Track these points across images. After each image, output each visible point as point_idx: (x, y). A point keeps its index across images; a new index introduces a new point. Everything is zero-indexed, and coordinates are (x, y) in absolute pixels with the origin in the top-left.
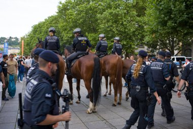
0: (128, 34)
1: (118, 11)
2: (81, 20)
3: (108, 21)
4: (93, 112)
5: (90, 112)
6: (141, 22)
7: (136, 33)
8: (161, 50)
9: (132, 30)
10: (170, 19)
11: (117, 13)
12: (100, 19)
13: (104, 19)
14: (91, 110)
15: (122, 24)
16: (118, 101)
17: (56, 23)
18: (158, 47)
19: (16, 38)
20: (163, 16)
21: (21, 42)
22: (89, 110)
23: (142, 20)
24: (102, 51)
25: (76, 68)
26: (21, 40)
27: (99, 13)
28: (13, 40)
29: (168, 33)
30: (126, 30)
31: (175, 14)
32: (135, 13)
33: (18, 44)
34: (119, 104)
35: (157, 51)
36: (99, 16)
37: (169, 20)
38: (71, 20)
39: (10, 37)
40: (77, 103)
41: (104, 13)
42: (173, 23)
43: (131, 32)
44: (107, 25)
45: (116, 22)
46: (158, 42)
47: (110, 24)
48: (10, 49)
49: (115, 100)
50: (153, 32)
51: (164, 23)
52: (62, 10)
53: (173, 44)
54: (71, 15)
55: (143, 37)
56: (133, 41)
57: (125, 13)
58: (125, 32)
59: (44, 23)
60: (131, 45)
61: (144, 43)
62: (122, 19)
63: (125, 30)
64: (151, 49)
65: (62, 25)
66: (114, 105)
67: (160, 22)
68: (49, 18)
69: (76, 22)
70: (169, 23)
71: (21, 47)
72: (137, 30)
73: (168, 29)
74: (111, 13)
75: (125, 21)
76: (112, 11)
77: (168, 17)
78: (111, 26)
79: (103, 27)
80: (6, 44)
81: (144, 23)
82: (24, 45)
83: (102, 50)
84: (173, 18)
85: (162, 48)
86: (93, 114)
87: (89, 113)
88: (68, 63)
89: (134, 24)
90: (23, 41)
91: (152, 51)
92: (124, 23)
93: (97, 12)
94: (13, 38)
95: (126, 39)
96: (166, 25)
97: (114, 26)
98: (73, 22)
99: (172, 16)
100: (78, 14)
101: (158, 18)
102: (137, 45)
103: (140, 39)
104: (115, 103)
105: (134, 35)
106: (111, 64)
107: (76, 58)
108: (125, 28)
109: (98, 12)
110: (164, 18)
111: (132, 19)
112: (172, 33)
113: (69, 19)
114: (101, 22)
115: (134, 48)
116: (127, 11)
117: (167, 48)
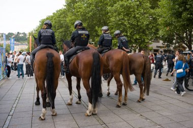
0: (141, 28)
1: (130, 4)
2: (90, 13)
3: (119, 14)
4: (93, 114)
5: (89, 114)
6: (155, 14)
7: (150, 26)
8: (177, 44)
9: (145, 23)
10: (186, 9)
11: (129, 5)
12: (110, 12)
13: (115, 11)
14: (90, 112)
15: (134, 17)
16: (123, 101)
17: (64, 17)
18: (174, 41)
19: (24, 33)
20: (177, 6)
21: (29, 37)
22: (88, 112)
23: (156, 12)
24: (105, 46)
25: (74, 64)
26: (29, 36)
27: (110, 6)
28: (21, 35)
29: (184, 25)
30: (139, 24)
31: (191, 5)
32: (148, 5)
33: (26, 39)
34: (124, 104)
35: (173, 46)
36: (109, 8)
37: (185, 11)
38: (79, 13)
39: (18, 33)
40: (77, 103)
41: (115, 5)
42: (188, 14)
43: (144, 25)
44: (118, 19)
45: (127, 15)
46: (174, 35)
47: (121, 17)
48: (18, 45)
49: (120, 101)
50: (167, 24)
51: (178, 15)
52: (70, 3)
53: (190, 38)
54: (79, 8)
55: (157, 30)
56: (146, 35)
57: (138, 5)
58: (138, 26)
59: (52, 17)
60: (144, 40)
61: (159, 38)
62: (134, 11)
63: (137, 24)
64: (166, 44)
65: (70, 18)
66: (118, 106)
67: (174, 14)
68: (57, 11)
69: (85, 15)
70: (184, 15)
71: (29, 43)
72: (150, 23)
73: (183, 21)
74: (122, 6)
75: (138, 13)
76: (123, 3)
77: (183, 8)
78: (123, 19)
79: (114, 20)
80: (12, 40)
81: (158, 16)
82: (32, 41)
83: (105, 44)
84: (188, 9)
85: (178, 43)
86: (92, 116)
87: (88, 116)
88: (67, 60)
89: (147, 17)
90: (31, 37)
91: (168, 46)
92: (137, 16)
93: (107, 4)
94: (20, 34)
95: (139, 33)
96: (180, 17)
97: (125, 19)
98: (82, 16)
99: (188, 6)
100: (87, 7)
101: (172, 9)
102: (151, 39)
103: (154, 33)
104: (119, 104)
105: (148, 29)
106: (114, 60)
107: (75, 53)
108: (138, 21)
109: (109, 4)
110: (178, 8)
111: (145, 11)
112: (188, 25)
113: (78, 12)
114: (112, 15)
115: (148, 42)
116: (140, 3)
117: (184, 42)
